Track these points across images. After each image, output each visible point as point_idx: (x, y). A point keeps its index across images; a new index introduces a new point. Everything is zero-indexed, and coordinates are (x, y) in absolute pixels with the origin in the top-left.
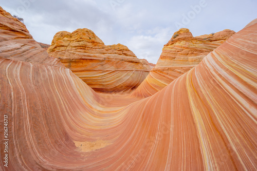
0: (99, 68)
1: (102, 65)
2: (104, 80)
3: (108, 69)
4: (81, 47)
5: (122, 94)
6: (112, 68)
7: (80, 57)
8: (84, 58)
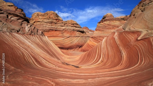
0: (60, 35)
1: (62, 33)
2: (63, 42)
3: (65, 36)
4: (50, 23)
5: (74, 50)
6: (68, 35)
7: (50, 29)
8: (52, 29)
